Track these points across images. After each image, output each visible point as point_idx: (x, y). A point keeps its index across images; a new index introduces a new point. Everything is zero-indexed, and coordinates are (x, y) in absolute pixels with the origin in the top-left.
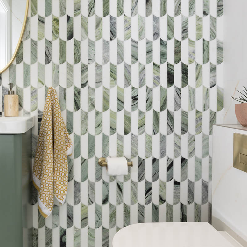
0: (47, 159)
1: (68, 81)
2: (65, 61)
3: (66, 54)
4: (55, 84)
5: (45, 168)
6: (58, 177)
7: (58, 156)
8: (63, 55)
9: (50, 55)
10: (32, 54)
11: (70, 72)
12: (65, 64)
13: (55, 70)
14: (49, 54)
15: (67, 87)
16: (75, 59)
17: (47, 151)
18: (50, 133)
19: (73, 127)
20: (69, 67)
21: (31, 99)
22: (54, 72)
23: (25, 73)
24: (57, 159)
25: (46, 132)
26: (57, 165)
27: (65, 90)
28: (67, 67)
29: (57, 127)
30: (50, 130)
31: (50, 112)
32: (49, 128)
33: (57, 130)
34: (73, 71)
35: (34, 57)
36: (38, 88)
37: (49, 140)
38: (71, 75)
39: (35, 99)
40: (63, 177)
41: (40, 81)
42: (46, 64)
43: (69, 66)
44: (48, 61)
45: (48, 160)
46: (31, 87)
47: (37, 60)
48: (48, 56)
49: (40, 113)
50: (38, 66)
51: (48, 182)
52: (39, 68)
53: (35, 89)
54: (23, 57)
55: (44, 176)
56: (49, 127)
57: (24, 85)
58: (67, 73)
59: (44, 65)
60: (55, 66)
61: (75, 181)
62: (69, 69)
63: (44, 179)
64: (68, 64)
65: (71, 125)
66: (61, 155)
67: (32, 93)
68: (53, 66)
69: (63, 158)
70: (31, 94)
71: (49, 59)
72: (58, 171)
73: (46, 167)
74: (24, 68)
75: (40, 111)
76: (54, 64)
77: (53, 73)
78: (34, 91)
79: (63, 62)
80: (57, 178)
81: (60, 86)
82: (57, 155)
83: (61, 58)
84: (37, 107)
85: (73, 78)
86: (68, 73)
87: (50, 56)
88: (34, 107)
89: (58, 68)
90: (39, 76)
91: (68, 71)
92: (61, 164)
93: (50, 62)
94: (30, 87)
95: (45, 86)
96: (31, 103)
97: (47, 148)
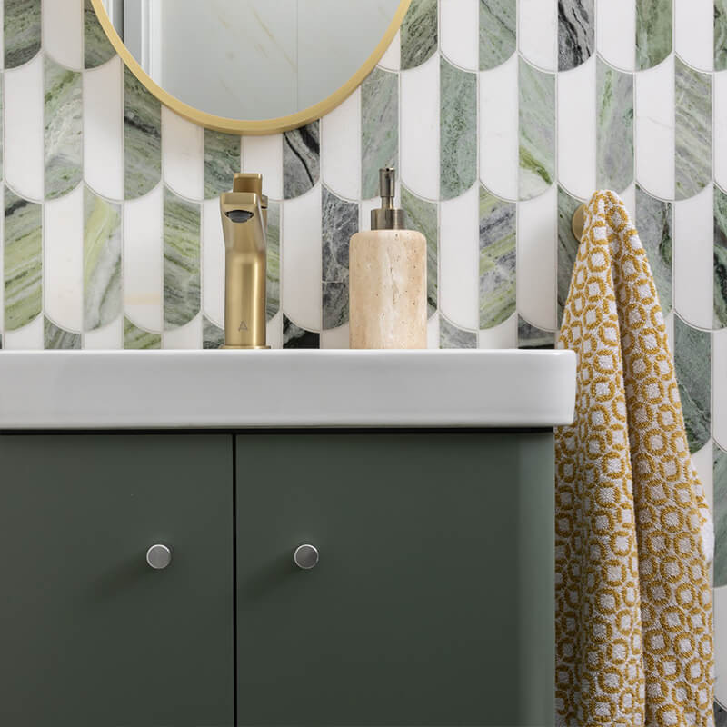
0: (617, 584)
1: (684, 160)
2: (667, 51)
3: (670, 14)
4: (611, 178)
5: (610, 634)
6: (670, 685)
7: (662, 570)
8: (655, 17)
9: (586, 19)
10: (486, 15)
11: (694, 112)
12: (667, 67)
13: (613, 103)
14: (578, 12)
15: (679, 197)
16: (720, 41)
17: (613, 538)
18: (621, 438)
19: (709, 415)
20: (687, 86)
21: (481, 260)
22: (610, 111)
23: (450, 118)
24: (659, 583)
25: (603, 433)
26: (662, 619)
27: (664, 209)
28: (679, 87)
29: (654, 408)
30: (620, 423)
31: (614, 326)
32: (616, 415)
33: (655, 425)
34: (707, 109)
35: (497, 32)
36: (521, 200)
37: (620, 480)
38: (701, 128)
39: (503, 260)
40: (694, 688)
41: (527, 162)
42: (560, 69)
43: (687, 79)
44: (574, 51)
45: (624, 592)
46: (484, 194)
47: (514, 48)
48: (572, 28)
49: (528, 337)
50: (520, 82)
51: (626, 712)
52: (522, 92)
53: (501, 202)
54: (435, 30)
55: (600, 679)
56: (614, 405)
57: (443, 182)
58: (677, 118)
59: (553, 77)
60: (614, 79)
61: (721, 710)
62: (689, 93)
63: (605, 700)
64: (680, 68)
65: (698, 404)
66: (680, 564)
67: (489, 227)
68: (598, 77)
69: (690, 576)
70: (482, 231)
71: (581, 41)
72: (671, 653)
73: (615, 629)
74: (443, 90)
75: (529, 326)
76: (605, 71)
77: (601, 115)
78: (499, 214)
79: (656, 58)
80: (664, 688)
81: (638, 187)
82: (658, 561)
83: (644, 36)
84: (512, 304)
85: (709, 145)
86: (682, 118)
87: (587, 26)
88: (499, 305)
89: (630, 88)
90: (523, 132)
91: (684, 107)
92: (686, 612)
93: (584, 57)
94: (474, 192)
95: (560, 190)
96: (482, 280)
97: (612, 524)
